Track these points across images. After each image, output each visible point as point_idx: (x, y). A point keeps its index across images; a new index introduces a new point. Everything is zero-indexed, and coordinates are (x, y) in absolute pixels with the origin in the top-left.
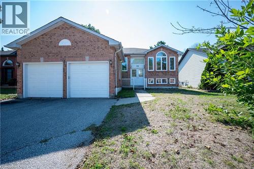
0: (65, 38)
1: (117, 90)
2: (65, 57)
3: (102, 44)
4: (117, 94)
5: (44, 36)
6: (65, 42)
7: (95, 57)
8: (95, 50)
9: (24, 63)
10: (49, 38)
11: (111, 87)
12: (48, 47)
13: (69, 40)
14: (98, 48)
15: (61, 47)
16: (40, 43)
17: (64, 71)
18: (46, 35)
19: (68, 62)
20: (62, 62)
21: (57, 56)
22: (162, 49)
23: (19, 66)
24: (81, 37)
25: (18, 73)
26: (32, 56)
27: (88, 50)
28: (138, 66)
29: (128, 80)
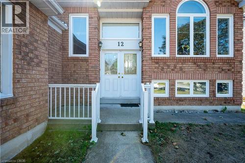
28: (121, 44)
29: (81, 90)
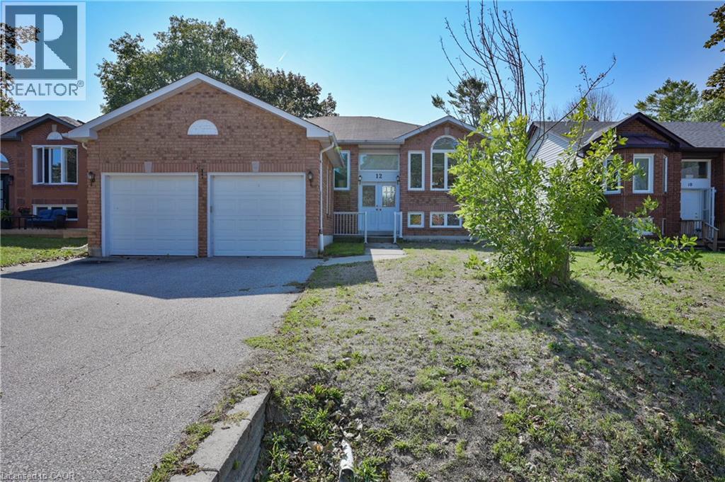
0: (205, 118)
1: (323, 240)
2: (204, 161)
3: (291, 134)
4: (322, 249)
5: (154, 112)
6: (203, 127)
7: (273, 164)
8: (273, 146)
9: (103, 175)
10: (165, 115)
11: (312, 233)
12: (162, 137)
13: (214, 122)
14: (280, 142)
15: (193, 138)
16: (142, 128)
17: (200, 195)
18: (159, 109)
19: (209, 174)
20: (197, 174)
21: (184, 159)
22: (447, 129)
23: (93, 180)
24: (240, 115)
25: (91, 198)
26: (124, 158)
27: (258, 146)
28: (379, 176)
29: (352, 216)
